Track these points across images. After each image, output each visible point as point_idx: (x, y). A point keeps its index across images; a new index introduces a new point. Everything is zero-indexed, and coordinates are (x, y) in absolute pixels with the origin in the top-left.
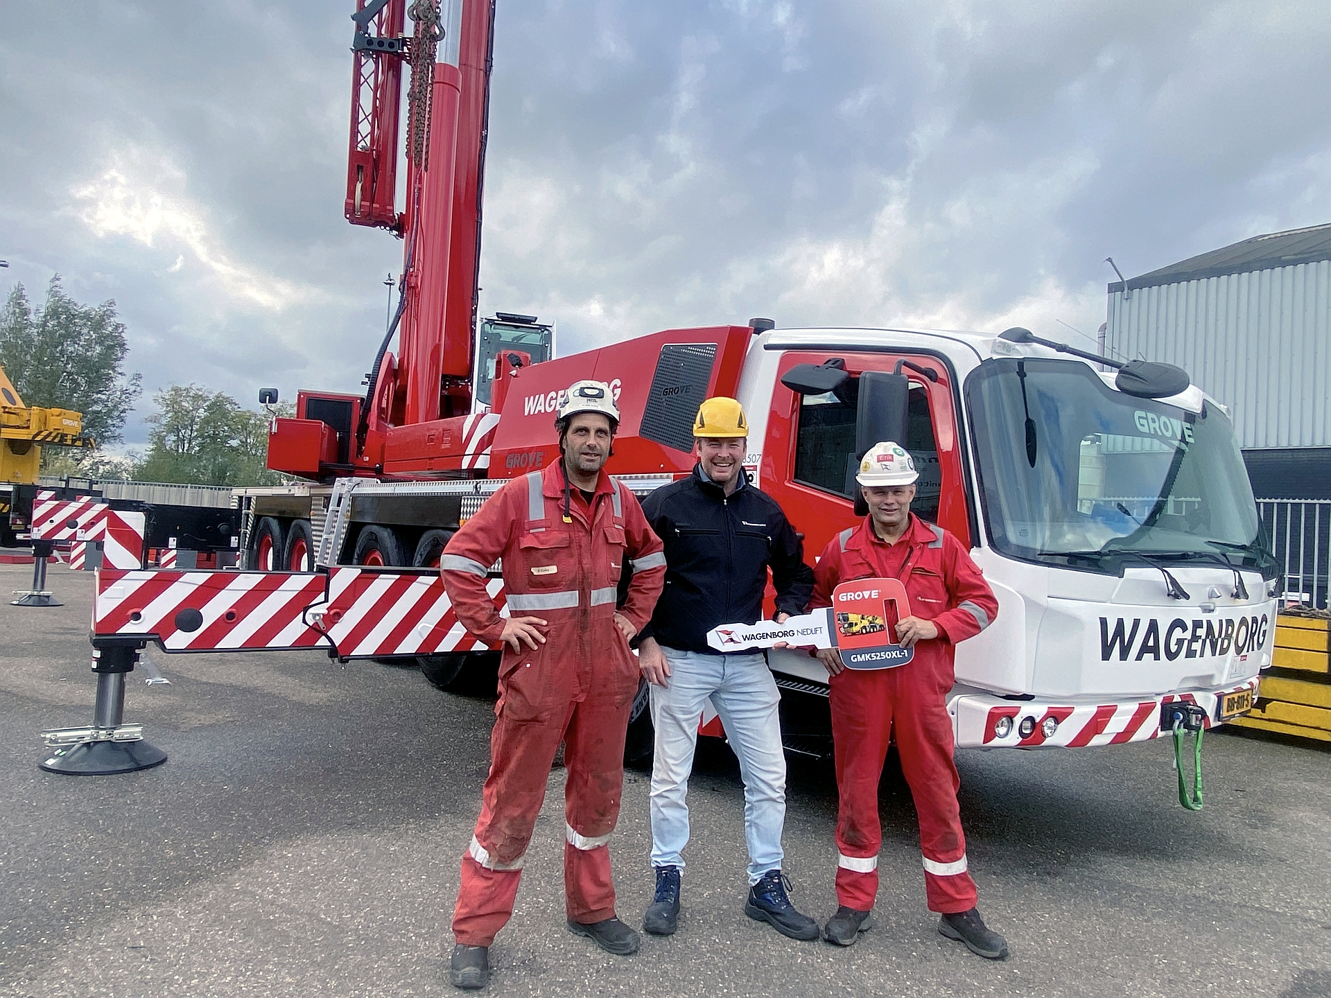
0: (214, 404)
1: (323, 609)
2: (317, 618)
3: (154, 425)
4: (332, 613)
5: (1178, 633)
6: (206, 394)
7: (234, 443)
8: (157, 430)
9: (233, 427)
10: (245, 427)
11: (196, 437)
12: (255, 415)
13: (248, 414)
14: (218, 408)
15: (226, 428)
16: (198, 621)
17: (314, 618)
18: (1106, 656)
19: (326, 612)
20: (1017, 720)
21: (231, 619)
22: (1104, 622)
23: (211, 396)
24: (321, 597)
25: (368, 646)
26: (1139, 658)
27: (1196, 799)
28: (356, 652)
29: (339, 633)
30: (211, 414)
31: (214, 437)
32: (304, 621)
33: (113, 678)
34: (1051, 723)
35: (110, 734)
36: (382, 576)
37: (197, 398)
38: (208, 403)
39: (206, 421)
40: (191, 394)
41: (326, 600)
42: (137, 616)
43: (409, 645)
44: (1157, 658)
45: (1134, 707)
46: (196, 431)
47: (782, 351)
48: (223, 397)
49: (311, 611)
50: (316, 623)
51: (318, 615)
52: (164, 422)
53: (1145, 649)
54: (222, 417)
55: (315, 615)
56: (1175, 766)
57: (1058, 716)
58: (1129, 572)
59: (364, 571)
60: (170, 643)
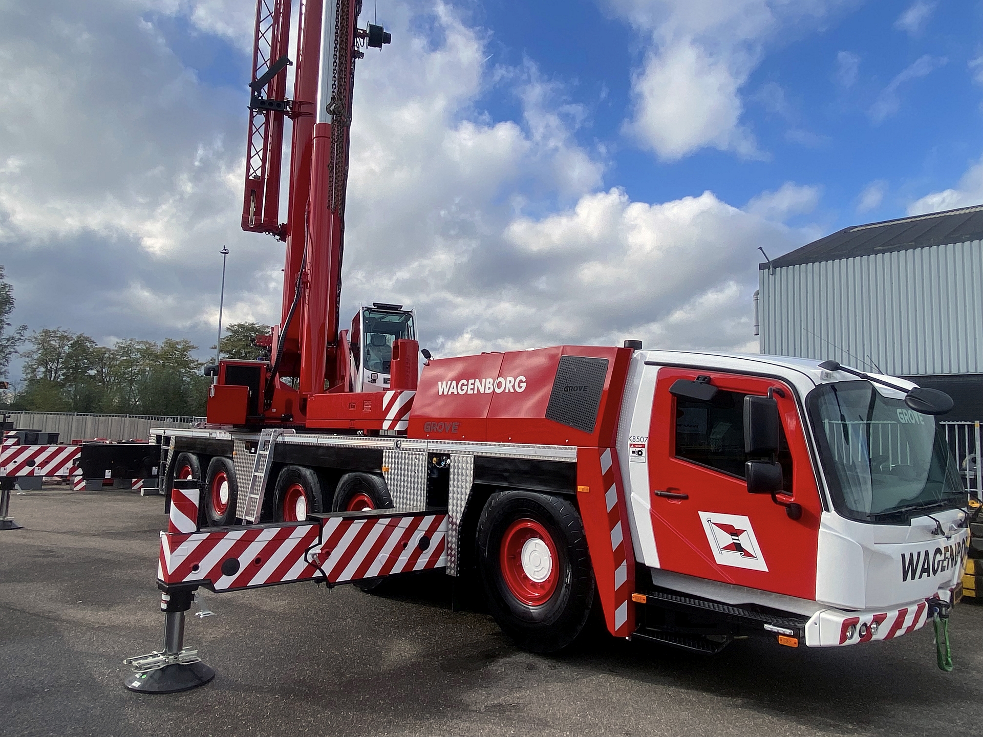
0: (76, 342)
1: (317, 550)
2: (315, 557)
3: (27, 360)
4: (324, 552)
5: (939, 557)
6: (70, 335)
7: (92, 372)
8: (30, 363)
9: (91, 360)
10: (101, 359)
11: (62, 369)
12: (110, 351)
13: (104, 350)
14: (79, 345)
15: (86, 361)
16: (237, 566)
17: (313, 557)
18: (905, 579)
19: (320, 551)
20: (858, 626)
21: (258, 563)
22: (903, 555)
23: (74, 337)
24: (316, 541)
25: (347, 575)
26: (920, 577)
27: (948, 664)
28: (341, 579)
29: (328, 567)
30: (74, 350)
31: (76, 368)
32: (306, 560)
33: (178, 614)
34: (874, 626)
35: (176, 658)
36: (356, 521)
37: (63, 338)
38: (72, 342)
39: (69, 356)
40: (58, 335)
41: (320, 543)
42: (196, 568)
43: (373, 571)
44: (929, 575)
45: (915, 608)
46: (62, 363)
47: (660, 367)
48: (84, 337)
49: (310, 552)
50: (314, 561)
51: (315, 554)
52: (35, 357)
53: (924, 570)
54: (84, 353)
55: (313, 555)
56: (935, 642)
57: (878, 620)
58: (915, 521)
59: (345, 519)
60: (218, 585)
